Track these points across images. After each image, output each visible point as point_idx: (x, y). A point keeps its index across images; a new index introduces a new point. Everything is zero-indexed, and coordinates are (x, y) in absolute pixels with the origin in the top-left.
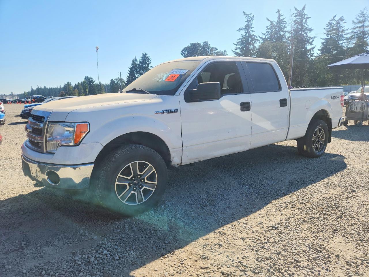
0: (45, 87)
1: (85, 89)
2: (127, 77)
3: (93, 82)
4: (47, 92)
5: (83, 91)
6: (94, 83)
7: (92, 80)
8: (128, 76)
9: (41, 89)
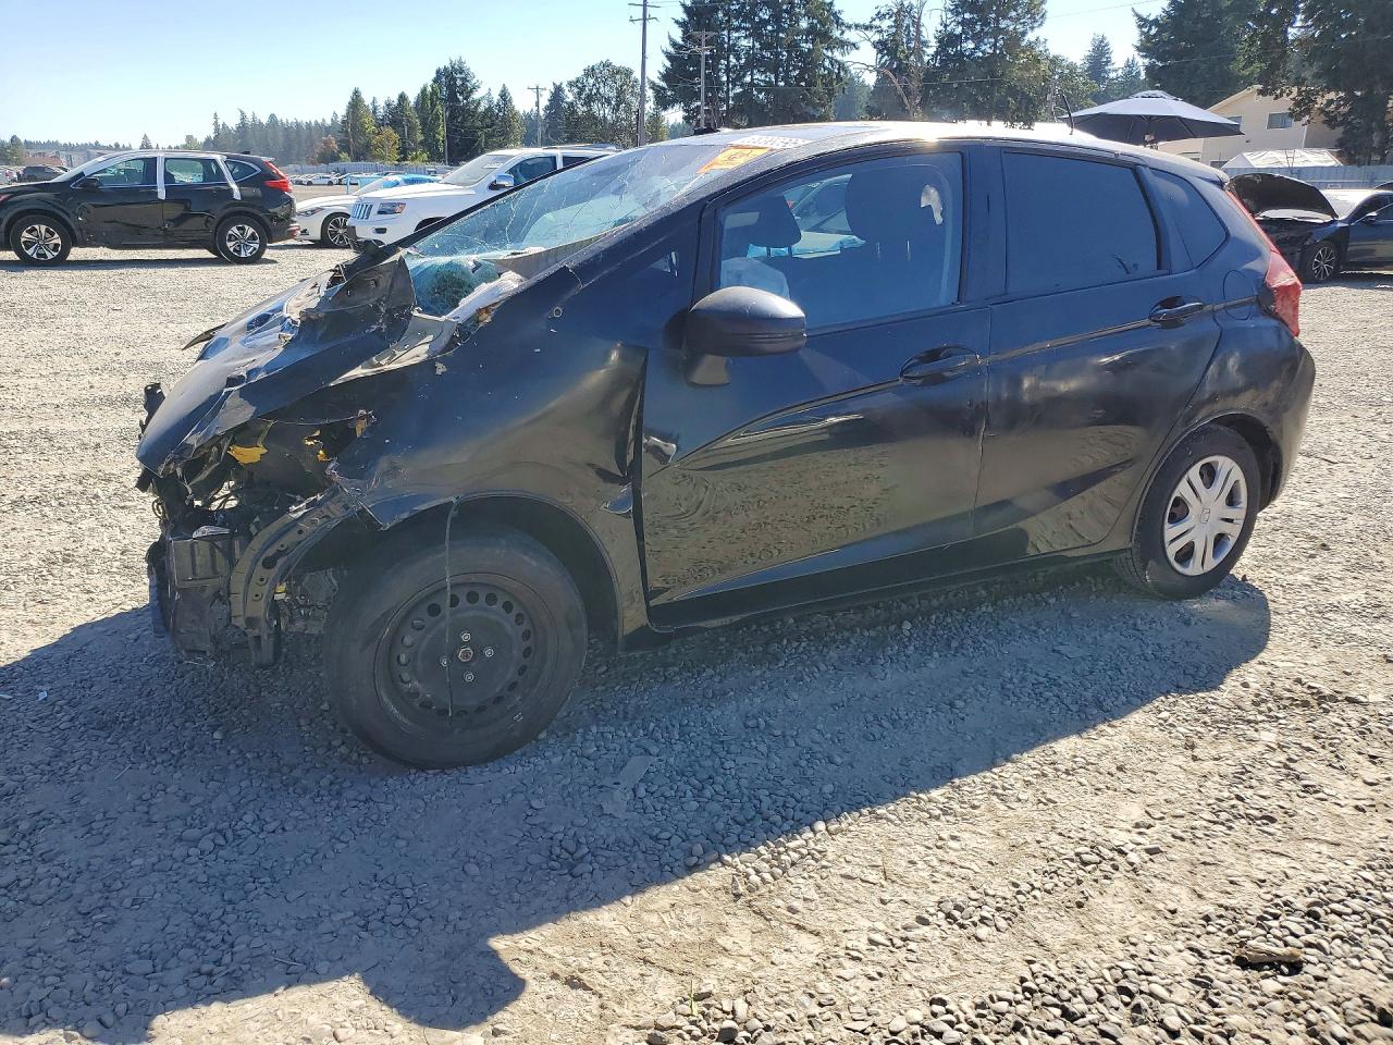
0: (272, 116)
1: (429, 127)
2: (671, 50)
3: (471, 91)
4: (281, 140)
5: (420, 137)
6: (476, 96)
7: (464, 80)
8: (674, 44)
9: (258, 126)
